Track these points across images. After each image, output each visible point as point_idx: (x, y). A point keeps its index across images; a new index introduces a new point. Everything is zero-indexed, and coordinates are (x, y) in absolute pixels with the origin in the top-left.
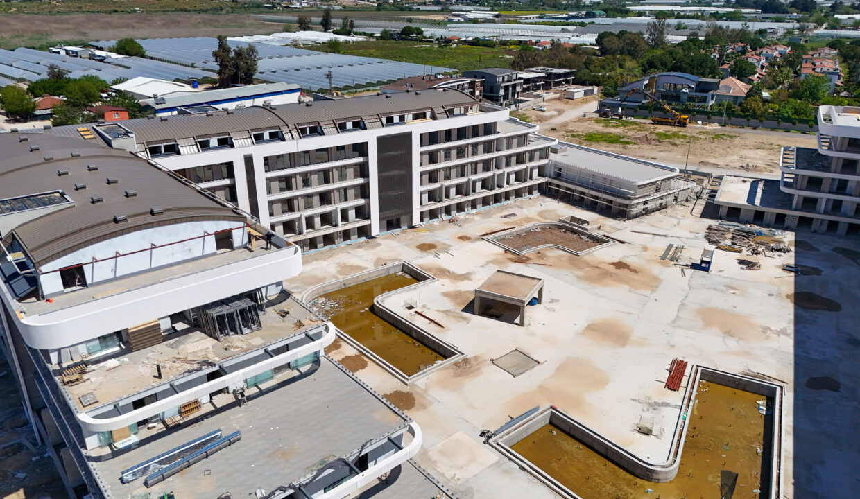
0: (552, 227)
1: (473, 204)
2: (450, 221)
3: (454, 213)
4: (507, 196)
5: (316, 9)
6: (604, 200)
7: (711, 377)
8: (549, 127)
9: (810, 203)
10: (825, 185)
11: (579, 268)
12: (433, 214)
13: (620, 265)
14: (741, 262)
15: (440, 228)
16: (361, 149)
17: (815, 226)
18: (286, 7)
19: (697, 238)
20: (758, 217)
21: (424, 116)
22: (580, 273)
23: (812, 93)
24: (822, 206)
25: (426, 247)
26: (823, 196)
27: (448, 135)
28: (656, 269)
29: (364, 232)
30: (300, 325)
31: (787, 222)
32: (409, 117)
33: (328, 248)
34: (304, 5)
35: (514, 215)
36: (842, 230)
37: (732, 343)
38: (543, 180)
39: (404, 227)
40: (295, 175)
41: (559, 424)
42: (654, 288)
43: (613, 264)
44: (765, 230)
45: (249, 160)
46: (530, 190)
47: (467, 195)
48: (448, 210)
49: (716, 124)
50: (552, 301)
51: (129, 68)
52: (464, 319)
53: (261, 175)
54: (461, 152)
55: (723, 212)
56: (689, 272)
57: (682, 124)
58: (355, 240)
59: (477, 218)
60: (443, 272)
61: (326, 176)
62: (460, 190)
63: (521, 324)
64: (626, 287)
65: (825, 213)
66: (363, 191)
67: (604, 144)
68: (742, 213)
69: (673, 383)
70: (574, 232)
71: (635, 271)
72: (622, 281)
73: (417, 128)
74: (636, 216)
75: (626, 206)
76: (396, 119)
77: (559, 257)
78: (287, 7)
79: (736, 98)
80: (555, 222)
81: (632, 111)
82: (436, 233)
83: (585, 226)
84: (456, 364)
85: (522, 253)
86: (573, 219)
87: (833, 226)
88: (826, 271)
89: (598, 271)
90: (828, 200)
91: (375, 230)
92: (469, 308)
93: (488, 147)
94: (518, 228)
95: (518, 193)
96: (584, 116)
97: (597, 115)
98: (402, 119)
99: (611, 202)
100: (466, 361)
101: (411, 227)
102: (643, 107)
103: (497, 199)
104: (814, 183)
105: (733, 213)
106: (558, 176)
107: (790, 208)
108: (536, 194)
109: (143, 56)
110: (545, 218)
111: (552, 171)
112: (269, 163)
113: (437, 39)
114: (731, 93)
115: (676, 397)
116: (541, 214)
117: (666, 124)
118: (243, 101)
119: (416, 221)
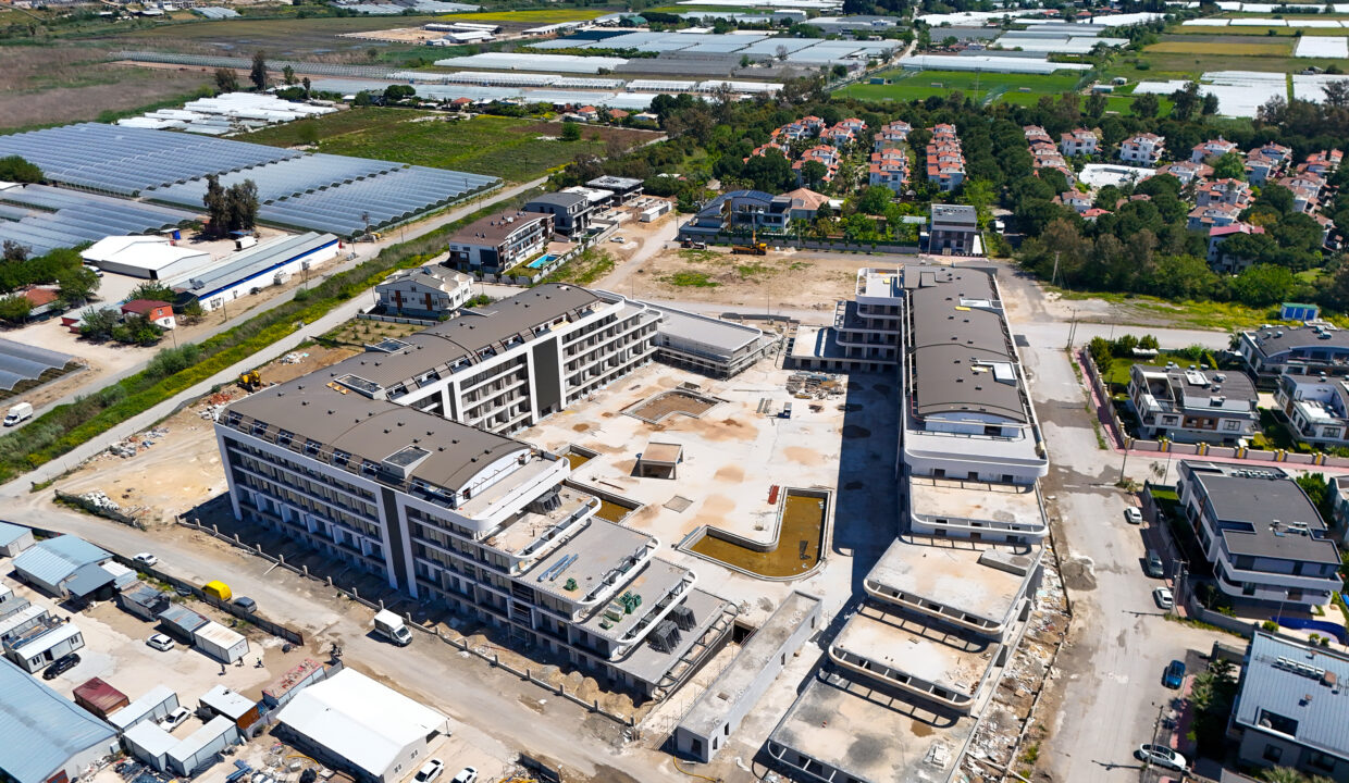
0: (672, 393)
1: (604, 381)
2: (590, 400)
3: (590, 392)
4: (628, 368)
5: (192, 17)
6: (708, 364)
7: (793, 493)
8: (634, 268)
9: (856, 352)
10: (865, 338)
11: (702, 429)
12: (574, 396)
13: (729, 422)
14: (812, 407)
15: (584, 408)
16: (522, 359)
17: (862, 368)
18: (137, 14)
19: (781, 389)
20: (823, 366)
21: (561, 320)
22: (703, 433)
23: (876, 203)
24: (865, 353)
25: (581, 428)
26: (865, 346)
27: (581, 331)
28: (754, 422)
29: (527, 422)
30: (580, 501)
31: (844, 367)
34: (167, 8)
35: (638, 386)
36: (880, 370)
37: (805, 469)
38: (655, 349)
39: (554, 412)
40: (477, 389)
41: (712, 534)
42: (754, 437)
43: (724, 422)
44: (829, 376)
46: (646, 360)
47: (599, 374)
48: (585, 391)
49: (793, 248)
50: (690, 458)
51: (53, 210)
52: (635, 481)
53: (458, 393)
54: (591, 341)
55: (799, 363)
56: (777, 420)
57: (762, 252)
58: (522, 430)
59: (610, 393)
60: (605, 448)
61: (497, 385)
62: (593, 372)
63: (674, 478)
64: (735, 440)
65: (868, 358)
66: (524, 390)
67: (693, 288)
68: (812, 363)
69: (772, 500)
70: (690, 396)
71: (740, 426)
72: (733, 435)
73: (559, 331)
74: (735, 375)
75: (726, 369)
76: (543, 328)
77: (685, 422)
78: (140, 14)
79: (809, 212)
80: (674, 389)
81: (712, 239)
82: (583, 413)
83: (697, 390)
84: (642, 512)
85: (657, 423)
86: (687, 385)
87: (874, 367)
88: (866, 407)
89: (714, 430)
90: (868, 349)
91: (536, 419)
92: (636, 472)
93: (610, 332)
94: (647, 400)
95: (637, 364)
96: (666, 247)
97: (678, 245)
98: (546, 326)
99: (713, 365)
100: (647, 508)
101: (560, 410)
102: (723, 234)
103: (621, 372)
104: (857, 337)
105: (806, 364)
106: (667, 344)
107: (844, 357)
108: (650, 361)
109: (43, 182)
110: (665, 386)
111: (662, 341)
113: (440, 104)
114: (804, 207)
115: (775, 507)
116: (660, 381)
117: (747, 253)
118: (282, 268)
119: (563, 405)
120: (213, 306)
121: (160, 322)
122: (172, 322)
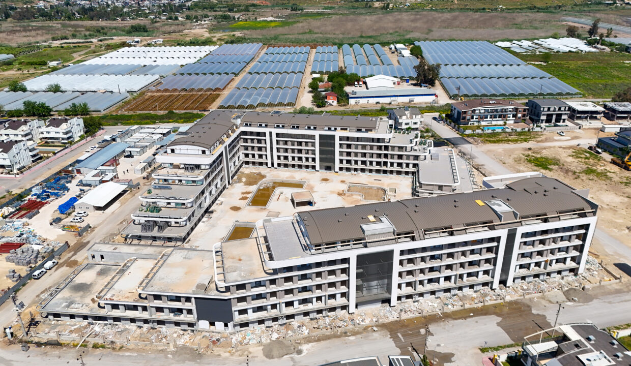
1: (370, 171)
3: (359, 172)
4: (391, 172)
15: (344, 175)
16: (313, 137)
21: (346, 129)
25: (325, 180)
27: (358, 139)
29: (314, 167)
32: (339, 129)
33: (299, 169)
35: (380, 180)
38: (414, 170)
39: (331, 171)
40: (289, 141)
45: (271, 133)
46: (407, 173)
47: (367, 166)
52: (287, 201)
53: (274, 139)
54: (364, 147)
57: (627, 168)
58: (310, 170)
59: (364, 177)
61: (300, 144)
62: (363, 163)
63: (295, 208)
66: (313, 152)
73: (338, 134)
76: (333, 129)
77: (354, 198)
80: (386, 188)
82: (339, 177)
84: (261, 208)
85: (346, 192)
91: (318, 168)
93: (380, 148)
94: (368, 185)
95: (399, 173)
96: (579, 145)
98: (336, 129)
100: (265, 209)
101: (335, 172)
103: (385, 172)
108: (410, 176)
109: (418, 57)
110: (388, 186)
112: (278, 135)
116: (390, 184)
118: (397, 98)
119: (337, 169)
120: (356, 103)
121: (330, 101)
122: (335, 103)
